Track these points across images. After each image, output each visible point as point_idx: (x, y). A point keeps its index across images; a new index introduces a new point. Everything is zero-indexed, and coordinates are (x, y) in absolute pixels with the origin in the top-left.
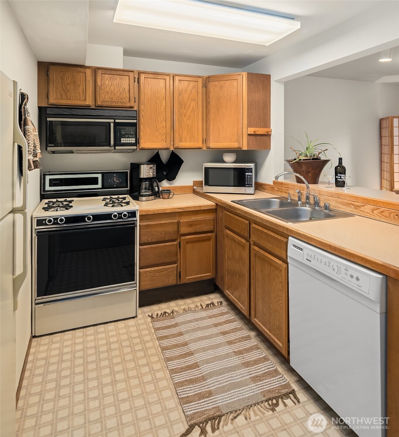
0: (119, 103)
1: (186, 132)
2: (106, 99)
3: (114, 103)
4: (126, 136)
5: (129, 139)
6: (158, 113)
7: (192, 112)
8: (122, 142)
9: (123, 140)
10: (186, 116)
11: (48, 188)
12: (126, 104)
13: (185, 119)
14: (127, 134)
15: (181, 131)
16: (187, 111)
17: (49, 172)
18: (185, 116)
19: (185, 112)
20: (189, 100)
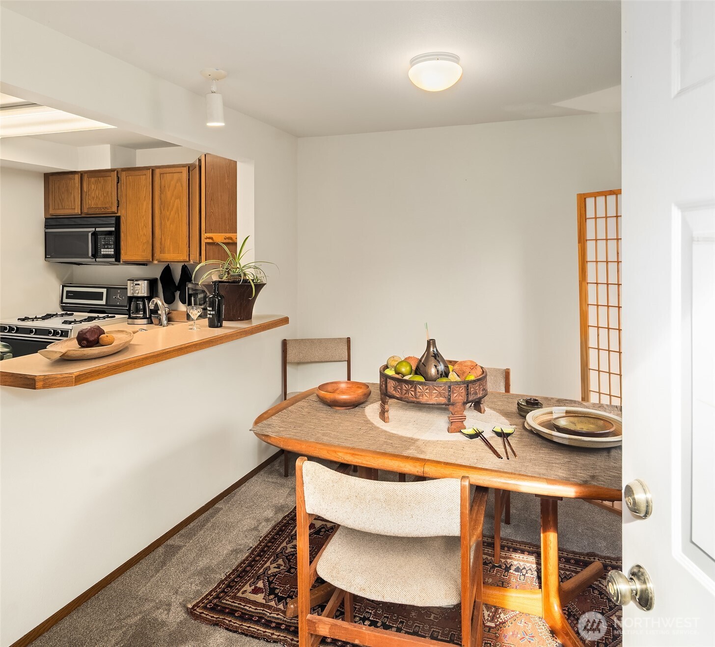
0: (102, 208)
1: (169, 240)
2: (93, 206)
3: (98, 210)
4: (106, 247)
5: (108, 250)
6: (139, 217)
7: (176, 213)
8: (102, 253)
9: (104, 251)
10: (169, 218)
11: (65, 300)
12: (108, 209)
13: (168, 223)
14: (107, 244)
15: (163, 240)
16: (170, 213)
17: (71, 284)
18: (168, 220)
19: (168, 213)
20: (173, 198)
